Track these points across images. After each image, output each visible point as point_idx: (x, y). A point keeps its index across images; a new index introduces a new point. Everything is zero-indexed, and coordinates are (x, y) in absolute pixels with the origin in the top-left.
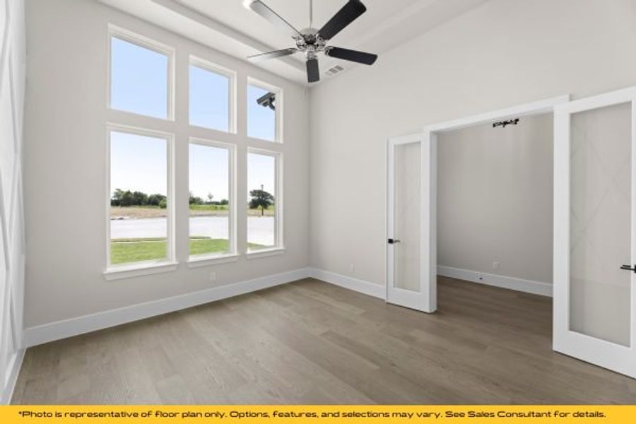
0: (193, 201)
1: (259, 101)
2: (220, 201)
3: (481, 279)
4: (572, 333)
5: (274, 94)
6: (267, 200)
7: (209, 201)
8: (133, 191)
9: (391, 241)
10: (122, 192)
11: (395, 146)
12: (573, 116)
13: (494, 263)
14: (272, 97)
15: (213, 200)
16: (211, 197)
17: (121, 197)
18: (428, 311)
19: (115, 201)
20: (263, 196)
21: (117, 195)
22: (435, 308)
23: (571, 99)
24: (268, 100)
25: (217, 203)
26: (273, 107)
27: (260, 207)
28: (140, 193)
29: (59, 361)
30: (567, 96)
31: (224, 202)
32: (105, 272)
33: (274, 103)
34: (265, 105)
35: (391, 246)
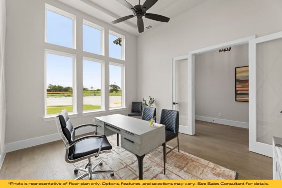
0: (84, 89)
1: (114, 42)
2: (96, 89)
3: (214, 121)
4: (257, 142)
5: (121, 39)
6: (117, 89)
7: (91, 89)
8: (57, 85)
9: (174, 103)
10: (52, 86)
11: (176, 61)
12: (258, 45)
13: (220, 113)
14: (120, 40)
15: (93, 89)
16: (92, 88)
17: (52, 88)
18: (191, 134)
19: (49, 89)
20: (115, 87)
21: (50, 87)
22: (194, 133)
23: (257, 37)
24: (118, 42)
25: (95, 90)
26: (121, 45)
27: (114, 92)
28: (60, 86)
29: (22, 159)
30: (255, 36)
31: (98, 90)
32: (44, 118)
33: (121, 43)
34: (117, 43)
35: (174, 105)
